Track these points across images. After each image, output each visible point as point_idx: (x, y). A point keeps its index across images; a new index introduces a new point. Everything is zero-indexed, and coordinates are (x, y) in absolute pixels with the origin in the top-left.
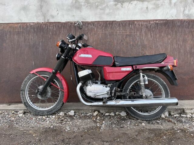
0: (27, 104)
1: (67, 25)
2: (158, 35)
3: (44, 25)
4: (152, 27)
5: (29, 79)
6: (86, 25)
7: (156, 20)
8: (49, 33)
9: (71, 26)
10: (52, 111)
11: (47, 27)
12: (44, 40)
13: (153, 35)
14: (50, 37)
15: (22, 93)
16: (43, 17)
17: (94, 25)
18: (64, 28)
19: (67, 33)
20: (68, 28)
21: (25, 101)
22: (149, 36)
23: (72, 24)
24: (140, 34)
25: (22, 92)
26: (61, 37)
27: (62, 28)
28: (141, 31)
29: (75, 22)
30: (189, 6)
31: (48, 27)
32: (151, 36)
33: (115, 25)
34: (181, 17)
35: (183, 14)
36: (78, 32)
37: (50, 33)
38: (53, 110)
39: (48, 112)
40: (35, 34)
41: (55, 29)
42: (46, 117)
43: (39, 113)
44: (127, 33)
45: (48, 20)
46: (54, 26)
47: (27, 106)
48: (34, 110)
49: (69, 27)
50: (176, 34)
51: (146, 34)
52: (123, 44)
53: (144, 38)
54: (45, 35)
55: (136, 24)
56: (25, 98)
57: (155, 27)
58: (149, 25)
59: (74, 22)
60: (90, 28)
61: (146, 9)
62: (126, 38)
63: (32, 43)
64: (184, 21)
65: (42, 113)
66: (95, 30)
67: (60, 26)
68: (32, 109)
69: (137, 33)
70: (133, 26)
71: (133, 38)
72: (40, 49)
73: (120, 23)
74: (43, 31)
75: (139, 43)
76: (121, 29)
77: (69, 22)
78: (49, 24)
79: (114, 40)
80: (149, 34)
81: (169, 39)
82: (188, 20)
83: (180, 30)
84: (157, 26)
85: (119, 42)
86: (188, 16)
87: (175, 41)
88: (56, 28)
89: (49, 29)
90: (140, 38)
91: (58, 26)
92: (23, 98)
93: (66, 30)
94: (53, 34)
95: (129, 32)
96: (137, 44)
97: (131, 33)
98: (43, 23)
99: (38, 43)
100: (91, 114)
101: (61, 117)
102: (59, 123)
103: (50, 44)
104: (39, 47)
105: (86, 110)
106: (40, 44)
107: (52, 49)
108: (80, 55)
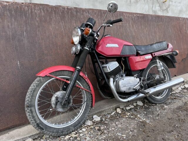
0: (42, 125)
1: (59, 9)
2: (140, 27)
3: (26, 7)
4: (135, 20)
6: (81, 12)
7: (137, 14)
8: (36, 18)
9: (63, 12)
10: (80, 123)
11: (31, 9)
12: (29, 29)
13: (137, 27)
14: (37, 24)
15: (31, 110)
17: (89, 13)
18: (55, 13)
19: (60, 20)
20: (61, 14)
21: (38, 122)
22: (135, 27)
23: (65, 9)
24: (129, 25)
25: (29, 109)
26: (53, 25)
27: (52, 13)
28: (129, 22)
29: (68, 8)
30: (155, 4)
31: (33, 11)
33: (109, 14)
34: (151, 13)
35: (152, 10)
36: (73, 20)
37: (37, 19)
38: (81, 121)
39: (75, 127)
40: (13, 20)
41: (43, 14)
43: (62, 132)
46: (40, 9)
47: (42, 129)
48: (55, 131)
49: (61, 12)
50: (150, 27)
51: (133, 26)
52: (119, 35)
53: (132, 30)
54: (30, 21)
55: (124, 16)
56: (36, 117)
57: (137, 20)
58: (133, 17)
59: (66, 7)
60: (86, 16)
61: (129, 2)
63: (11, 33)
64: (153, 16)
65: (67, 131)
67: (50, 10)
68: (51, 130)
69: (127, 24)
71: (125, 29)
72: (26, 41)
75: (130, 34)
77: (60, 6)
78: (33, 6)
80: (135, 26)
81: (147, 31)
82: (155, 15)
83: (152, 23)
84: (139, 19)
86: (155, 12)
87: (150, 33)
88: (44, 12)
89: (34, 13)
90: (130, 29)
91: (48, 11)
92: (33, 117)
93: (58, 16)
94: (41, 21)
98: (23, 3)
99: (20, 32)
100: (114, 113)
101: (92, 127)
102: (101, 134)
103: (40, 34)
104: (23, 39)
105: (108, 109)
106: (24, 35)
107: (43, 41)
108: (107, 45)
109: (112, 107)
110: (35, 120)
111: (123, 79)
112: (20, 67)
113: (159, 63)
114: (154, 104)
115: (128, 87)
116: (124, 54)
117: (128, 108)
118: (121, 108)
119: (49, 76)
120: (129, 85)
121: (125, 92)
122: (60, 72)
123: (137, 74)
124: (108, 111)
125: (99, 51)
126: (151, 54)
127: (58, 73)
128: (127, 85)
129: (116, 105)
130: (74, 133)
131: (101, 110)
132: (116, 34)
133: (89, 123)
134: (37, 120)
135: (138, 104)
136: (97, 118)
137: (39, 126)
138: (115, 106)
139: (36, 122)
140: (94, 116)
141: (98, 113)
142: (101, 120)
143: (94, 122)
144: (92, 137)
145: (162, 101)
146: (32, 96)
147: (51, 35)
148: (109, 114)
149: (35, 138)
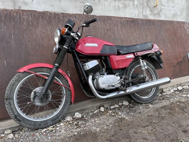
0: (20, 117)
1: (46, 15)
2: (129, 31)
3: (15, 13)
4: (124, 24)
5: (18, 81)
6: (68, 17)
7: (126, 18)
8: (23, 23)
9: (50, 17)
10: (58, 117)
11: (20, 15)
12: (16, 32)
13: (126, 30)
14: (24, 28)
15: (9, 103)
16: (12, 4)
17: (76, 18)
18: (42, 18)
19: (47, 24)
20: (47, 18)
21: (16, 114)
22: (124, 31)
23: (52, 15)
24: (117, 29)
25: (8, 101)
26: (40, 29)
27: (39, 18)
28: (118, 26)
29: (55, 13)
30: (145, 9)
31: (21, 16)
34: (141, 17)
35: (142, 14)
36: (60, 25)
37: (25, 23)
38: (60, 116)
39: (53, 121)
40: (3, 24)
41: (30, 19)
42: (52, 128)
43: (40, 125)
44: (108, 28)
45: (19, 7)
46: (28, 15)
47: (20, 121)
48: (32, 123)
49: (48, 17)
50: (140, 30)
51: (122, 30)
52: (106, 38)
53: (120, 33)
54: (18, 26)
55: (112, 20)
56: (14, 110)
57: (126, 23)
58: (122, 22)
59: (53, 13)
61: (117, 7)
62: (107, 32)
64: (144, 20)
65: (45, 125)
66: (78, 22)
67: (37, 15)
68: (29, 123)
69: (115, 28)
70: (110, 21)
71: (113, 32)
72: (13, 43)
73: (100, 18)
74: (14, 21)
75: (118, 37)
76: (102, 24)
77: (47, 12)
78: (21, 12)
79: (98, 34)
80: (124, 29)
81: (137, 34)
82: (145, 19)
83: (142, 27)
84: (128, 23)
85: (102, 36)
86: (145, 16)
87: (141, 36)
88: (32, 17)
89: (22, 19)
90: (118, 32)
91: (35, 16)
92: (12, 109)
93: (45, 21)
94: (28, 25)
95: (109, 27)
96: (117, 38)
97: (111, 27)
98: (12, 10)
99: (8, 35)
100: (97, 111)
101: (71, 122)
102: (77, 128)
103: (27, 37)
104: (11, 41)
105: (91, 108)
106: (12, 37)
107: (30, 43)
108: (86, 44)
109: (95, 105)
110: (13, 112)
111: (103, 77)
112: (7, 66)
113: (143, 62)
114: (139, 104)
115: (108, 84)
116: (104, 53)
117: (112, 107)
118: (105, 107)
119: (28, 72)
120: (108, 82)
121: (104, 89)
122: (40, 69)
123: (118, 73)
124: (91, 109)
125: (78, 50)
126: (133, 53)
127: (37, 70)
128: (106, 83)
129: (100, 104)
130: (52, 126)
131: (83, 108)
132: (103, 37)
133: (69, 118)
134: (15, 112)
135: (124, 103)
136: (78, 115)
137: (17, 118)
138: (98, 105)
139: (14, 114)
140: (76, 114)
141: (81, 110)
142: (83, 117)
143: (73, 118)
144: (68, 130)
145: (148, 101)
146: (11, 90)
147: (38, 37)
148: (92, 112)
149: (15, 130)
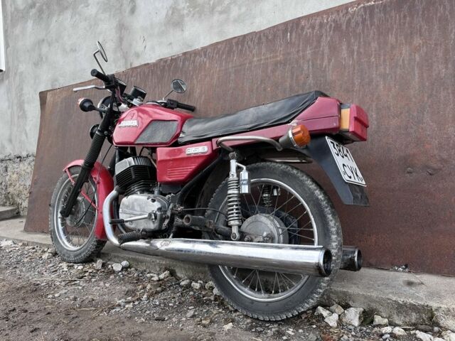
1: (159, 66)
4: (353, 25)
6: (192, 58)
13: (356, 48)
17: (205, 56)
18: (152, 75)
19: (156, 84)
20: (159, 73)
23: (166, 63)
24: (315, 54)
27: (149, 76)
28: (319, 42)
29: (173, 57)
32: (351, 53)
33: (249, 42)
44: (279, 59)
46: (137, 74)
49: (161, 70)
51: (334, 49)
52: (265, 90)
55: (303, 28)
57: (364, 21)
58: (344, 20)
59: (170, 58)
60: (198, 64)
62: (273, 71)
65: (68, 257)
70: (294, 35)
71: (293, 67)
73: (262, 35)
75: (311, 81)
76: (263, 51)
77: (162, 59)
79: (243, 84)
80: (344, 47)
84: (372, 17)
85: (255, 87)
88: (140, 77)
91: (145, 73)
93: (155, 79)
95: (283, 55)
96: (304, 83)
97: (289, 54)
108: (120, 123)
116: (143, 142)
120: (131, 212)
123: (172, 194)
136: (116, 265)
140: (123, 263)
143: (104, 268)
